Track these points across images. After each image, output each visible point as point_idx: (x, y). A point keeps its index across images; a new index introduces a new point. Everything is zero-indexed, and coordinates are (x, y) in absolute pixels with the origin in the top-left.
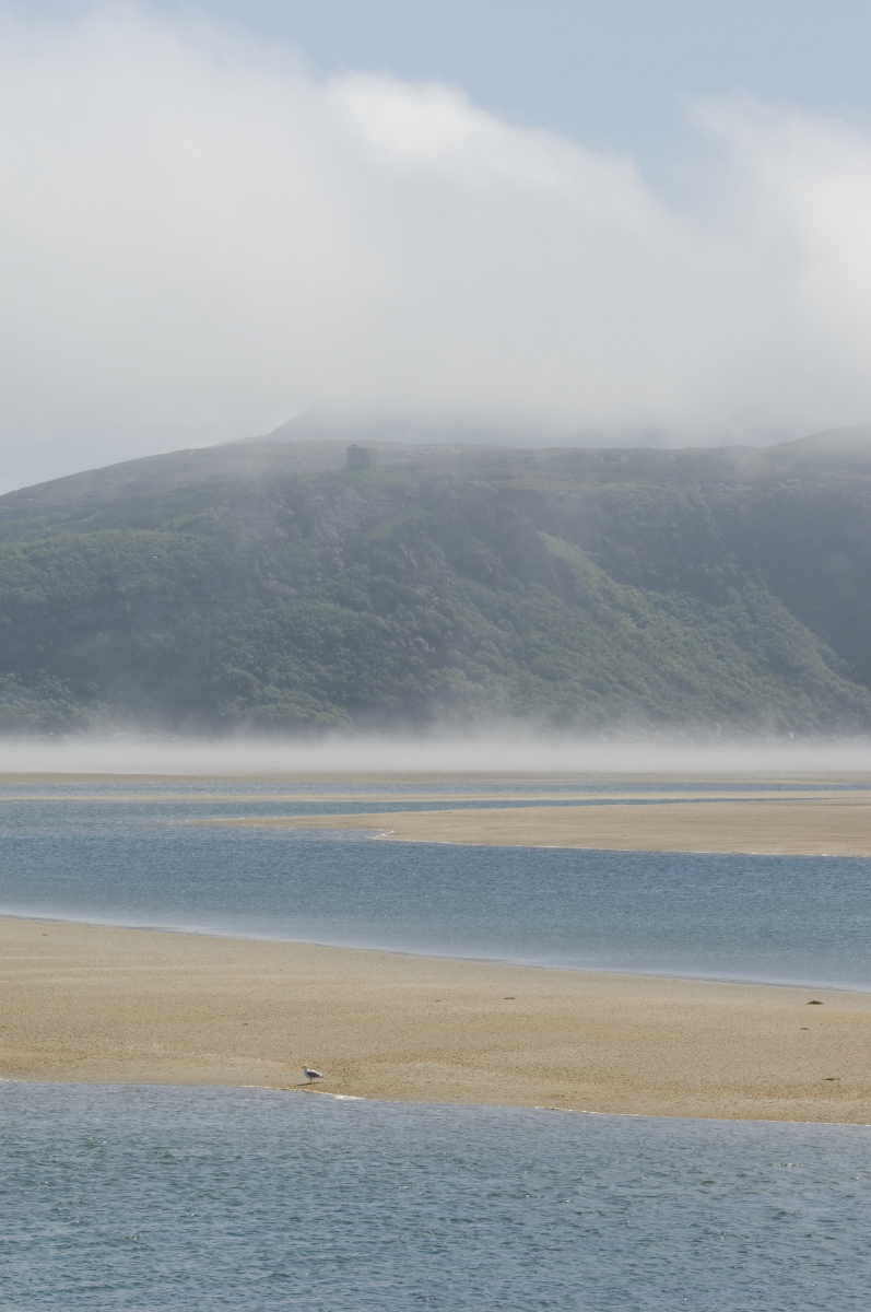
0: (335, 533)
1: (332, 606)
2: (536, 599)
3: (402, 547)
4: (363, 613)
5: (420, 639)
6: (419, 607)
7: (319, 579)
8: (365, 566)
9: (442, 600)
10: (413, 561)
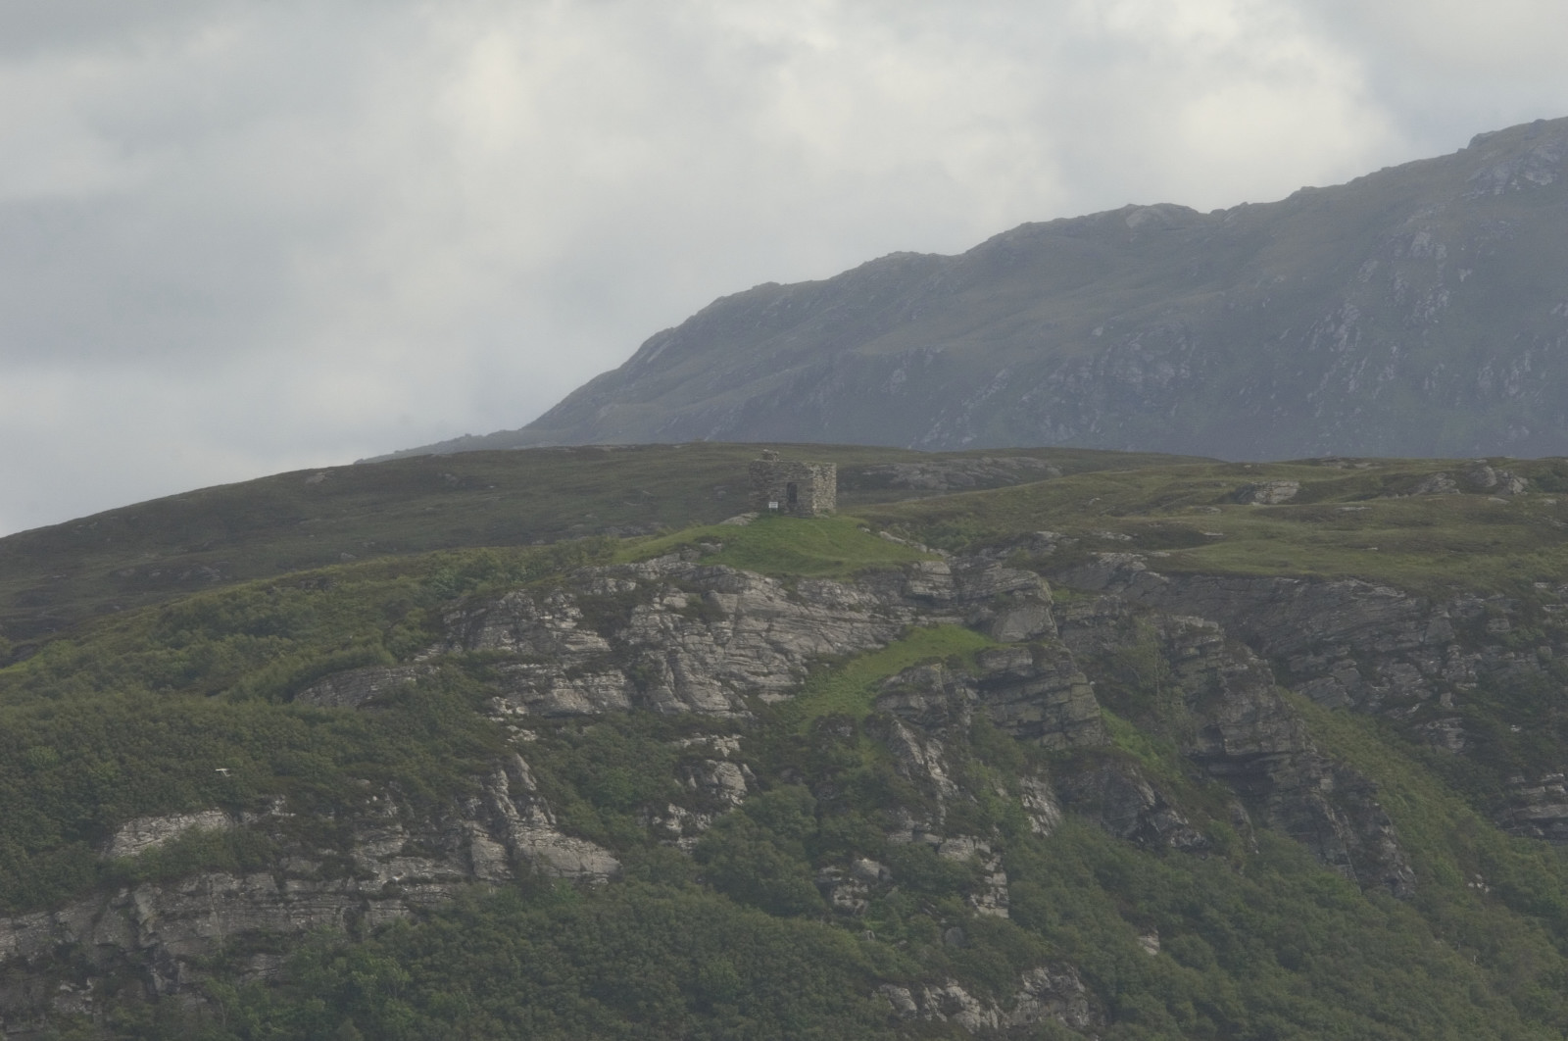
0: (718, 698)
1: (711, 900)
2: (1276, 876)
3: (906, 734)
4: (798, 922)
5: (956, 990)
6: (954, 902)
7: (674, 826)
8: (801, 789)
9: (1016, 884)
10: (936, 772)
